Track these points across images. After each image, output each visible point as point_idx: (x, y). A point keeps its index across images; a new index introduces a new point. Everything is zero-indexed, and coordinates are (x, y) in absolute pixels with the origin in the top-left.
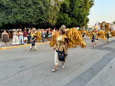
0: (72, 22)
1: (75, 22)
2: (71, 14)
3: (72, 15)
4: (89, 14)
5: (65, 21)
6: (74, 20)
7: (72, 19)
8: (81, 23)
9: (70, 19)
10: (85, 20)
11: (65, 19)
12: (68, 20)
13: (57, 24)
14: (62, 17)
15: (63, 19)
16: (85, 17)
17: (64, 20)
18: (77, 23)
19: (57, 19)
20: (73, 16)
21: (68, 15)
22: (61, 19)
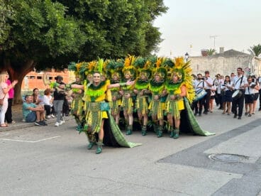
0: (84, 39)
1: (99, 42)
2: (79, 6)
3: (83, 10)
4: (164, 10)
5: (50, 33)
6: (91, 31)
7: (82, 27)
8: (125, 47)
9: (72, 25)
10: (141, 34)
11: (51, 25)
12: (64, 30)
13: (12, 45)
14: (35, 13)
15: (40, 25)
16: (139, 21)
17: (44, 30)
18: (108, 45)
19: (10, 21)
20: (90, 16)
21: (64, 8)
22: (30, 22)
